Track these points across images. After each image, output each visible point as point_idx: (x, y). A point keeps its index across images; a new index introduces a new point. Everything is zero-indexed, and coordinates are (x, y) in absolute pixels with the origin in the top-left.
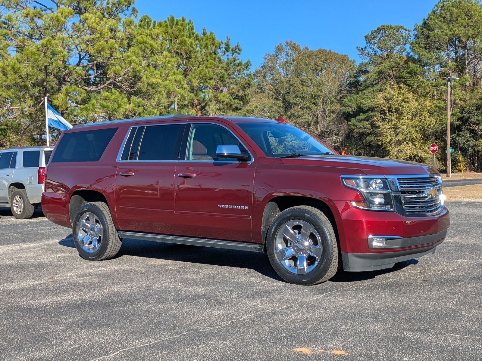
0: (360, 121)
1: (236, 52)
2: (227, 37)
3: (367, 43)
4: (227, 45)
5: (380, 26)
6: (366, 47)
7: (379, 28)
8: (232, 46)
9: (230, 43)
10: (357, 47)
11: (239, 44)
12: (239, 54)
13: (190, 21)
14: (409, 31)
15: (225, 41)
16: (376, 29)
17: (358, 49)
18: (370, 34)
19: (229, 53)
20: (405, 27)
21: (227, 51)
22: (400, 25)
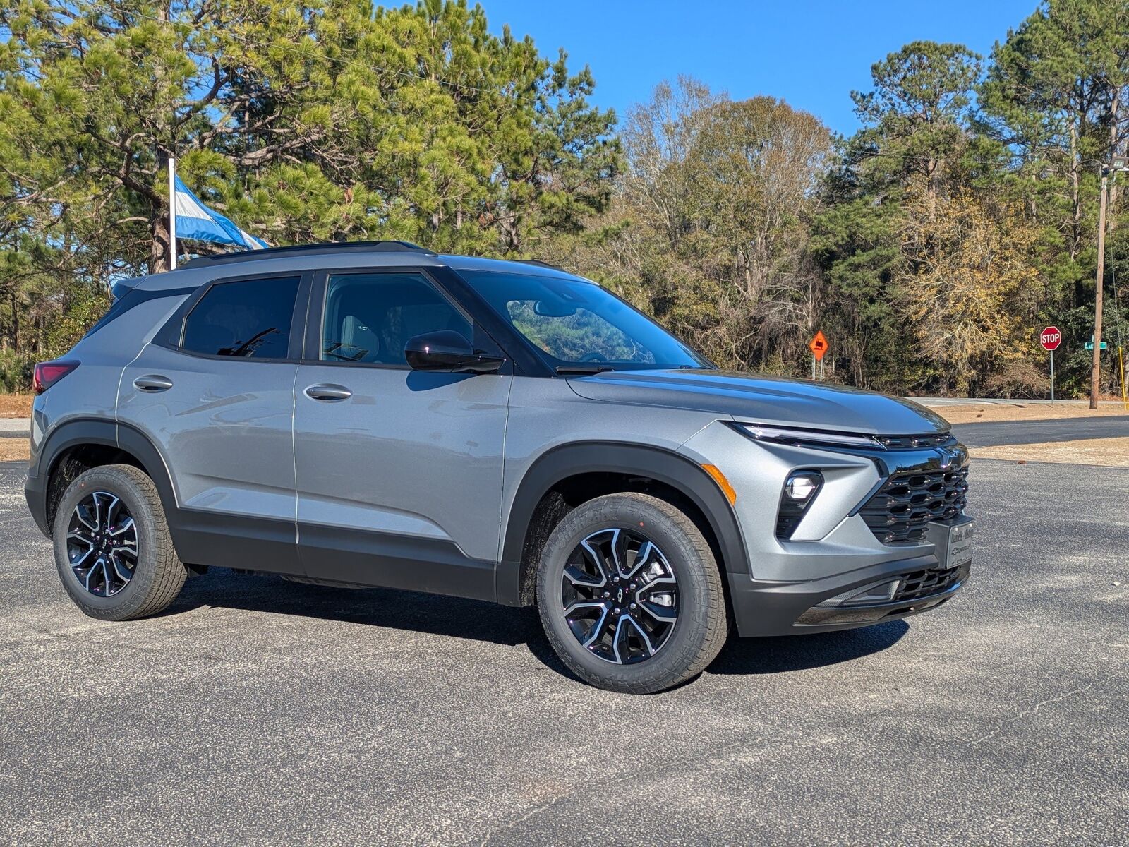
0: (856, 267)
1: (581, 89)
2: (561, 52)
3: (876, 84)
4: (560, 70)
5: (908, 44)
6: (871, 95)
7: (908, 49)
8: (571, 75)
9: (566, 66)
10: (852, 93)
11: (590, 68)
12: (588, 93)
13: (478, 7)
14: (978, 58)
15: (554, 61)
16: (899, 51)
17: (854, 98)
18: (885, 61)
19: (564, 92)
20: (968, 49)
21: (560, 86)
22: (955, 43)
